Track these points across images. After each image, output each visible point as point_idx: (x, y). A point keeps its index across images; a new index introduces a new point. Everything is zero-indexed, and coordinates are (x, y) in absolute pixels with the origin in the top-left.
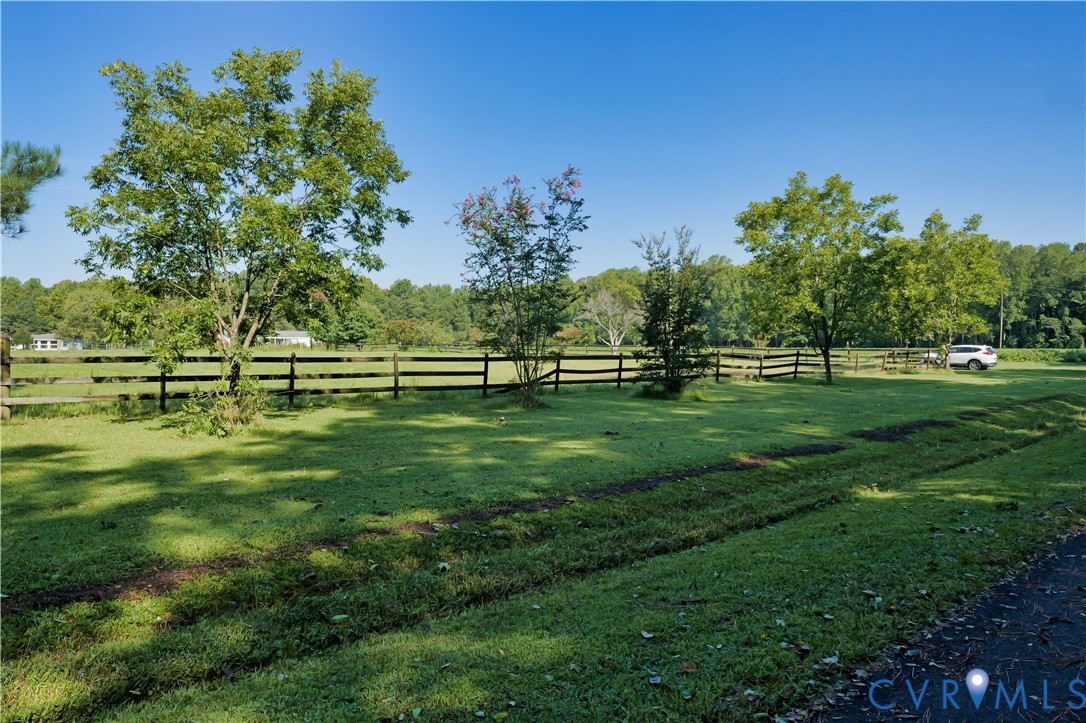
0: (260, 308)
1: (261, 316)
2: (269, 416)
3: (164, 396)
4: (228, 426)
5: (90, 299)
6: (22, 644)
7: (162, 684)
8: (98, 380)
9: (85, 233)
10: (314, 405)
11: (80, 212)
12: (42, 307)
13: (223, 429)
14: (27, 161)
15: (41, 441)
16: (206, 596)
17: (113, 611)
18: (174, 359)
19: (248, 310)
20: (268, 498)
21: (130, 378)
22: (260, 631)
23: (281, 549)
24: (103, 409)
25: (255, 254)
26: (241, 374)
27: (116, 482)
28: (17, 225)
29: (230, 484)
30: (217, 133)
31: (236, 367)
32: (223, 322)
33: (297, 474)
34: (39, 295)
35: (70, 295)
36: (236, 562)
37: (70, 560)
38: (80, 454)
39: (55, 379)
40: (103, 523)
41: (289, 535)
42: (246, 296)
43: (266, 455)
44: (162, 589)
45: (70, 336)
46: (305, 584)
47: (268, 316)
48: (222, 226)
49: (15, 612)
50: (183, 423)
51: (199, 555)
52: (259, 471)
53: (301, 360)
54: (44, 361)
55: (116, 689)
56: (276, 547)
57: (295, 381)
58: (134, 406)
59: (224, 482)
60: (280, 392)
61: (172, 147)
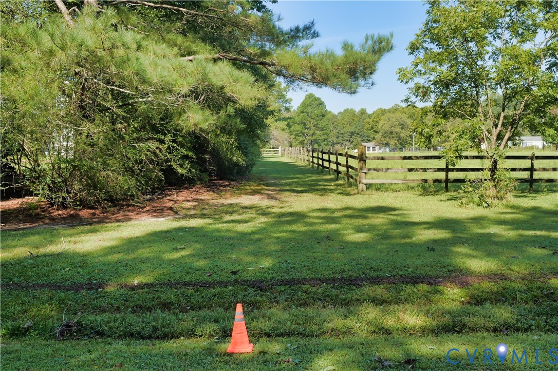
0: (512, 123)
1: (512, 128)
2: (516, 196)
3: (447, 181)
4: (489, 201)
5: (394, 120)
6: (399, 298)
7: (470, 328)
8: (410, 170)
9: (406, 83)
10: (548, 190)
11: (404, 70)
12: (367, 125)
13: (486, 202)
14: (378, 44)
15: (384, 204)
16: (488, 293)
17: (439, 291)
18: (456, 157)
19: (503, 124)
20: (520, 245)
21: (428, 169)
22: (521, 315)
23: (531, 274)
24: (413, 188)
25: (508, 86)
26: (498, 167)
27: (429, 228)
28: (370, 81)
29: (494, 235)
30: (485, 8)
31: (495, 162)
32: (486, 133)
33: (538, 233)
34: (365, 118)
35: (382, 118)
36: (504, 277)
37: (416, 263)
38: (405, 212)
39: (388, 169)
40: (428, 248)
41: (536, 267)
42: (502, 115)
43: (516, 220)
44: (463, 285)
45: (382, 143)
46: (547, 296)
47: (516, 128)
48: (486, 69)
49: (394, 283)
50: (461, 198)
51: (482, 270)
52: (512, 229)
53: (537, 158)
54: (383, 159)
55: (447, 325)
56: (528, 272)
57: (534, 172)
58: (430, 187)
59: (491, 233)
60: (523, 181)
61: (457, 23)
